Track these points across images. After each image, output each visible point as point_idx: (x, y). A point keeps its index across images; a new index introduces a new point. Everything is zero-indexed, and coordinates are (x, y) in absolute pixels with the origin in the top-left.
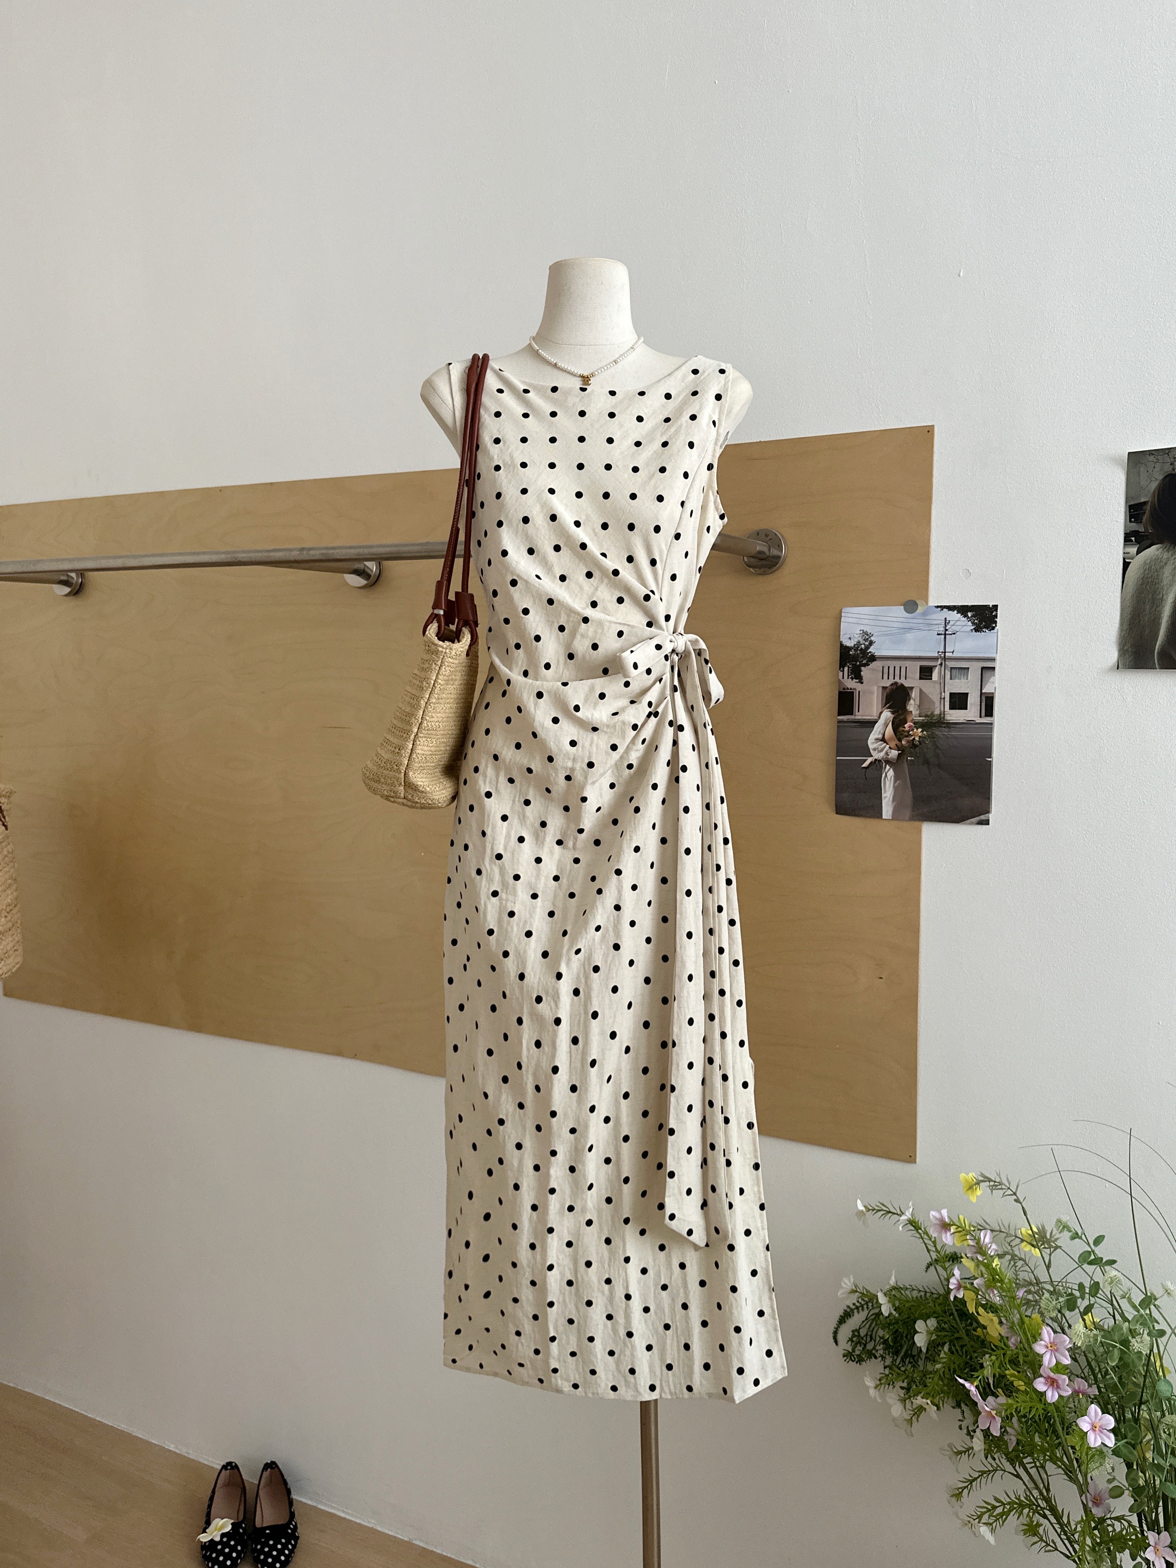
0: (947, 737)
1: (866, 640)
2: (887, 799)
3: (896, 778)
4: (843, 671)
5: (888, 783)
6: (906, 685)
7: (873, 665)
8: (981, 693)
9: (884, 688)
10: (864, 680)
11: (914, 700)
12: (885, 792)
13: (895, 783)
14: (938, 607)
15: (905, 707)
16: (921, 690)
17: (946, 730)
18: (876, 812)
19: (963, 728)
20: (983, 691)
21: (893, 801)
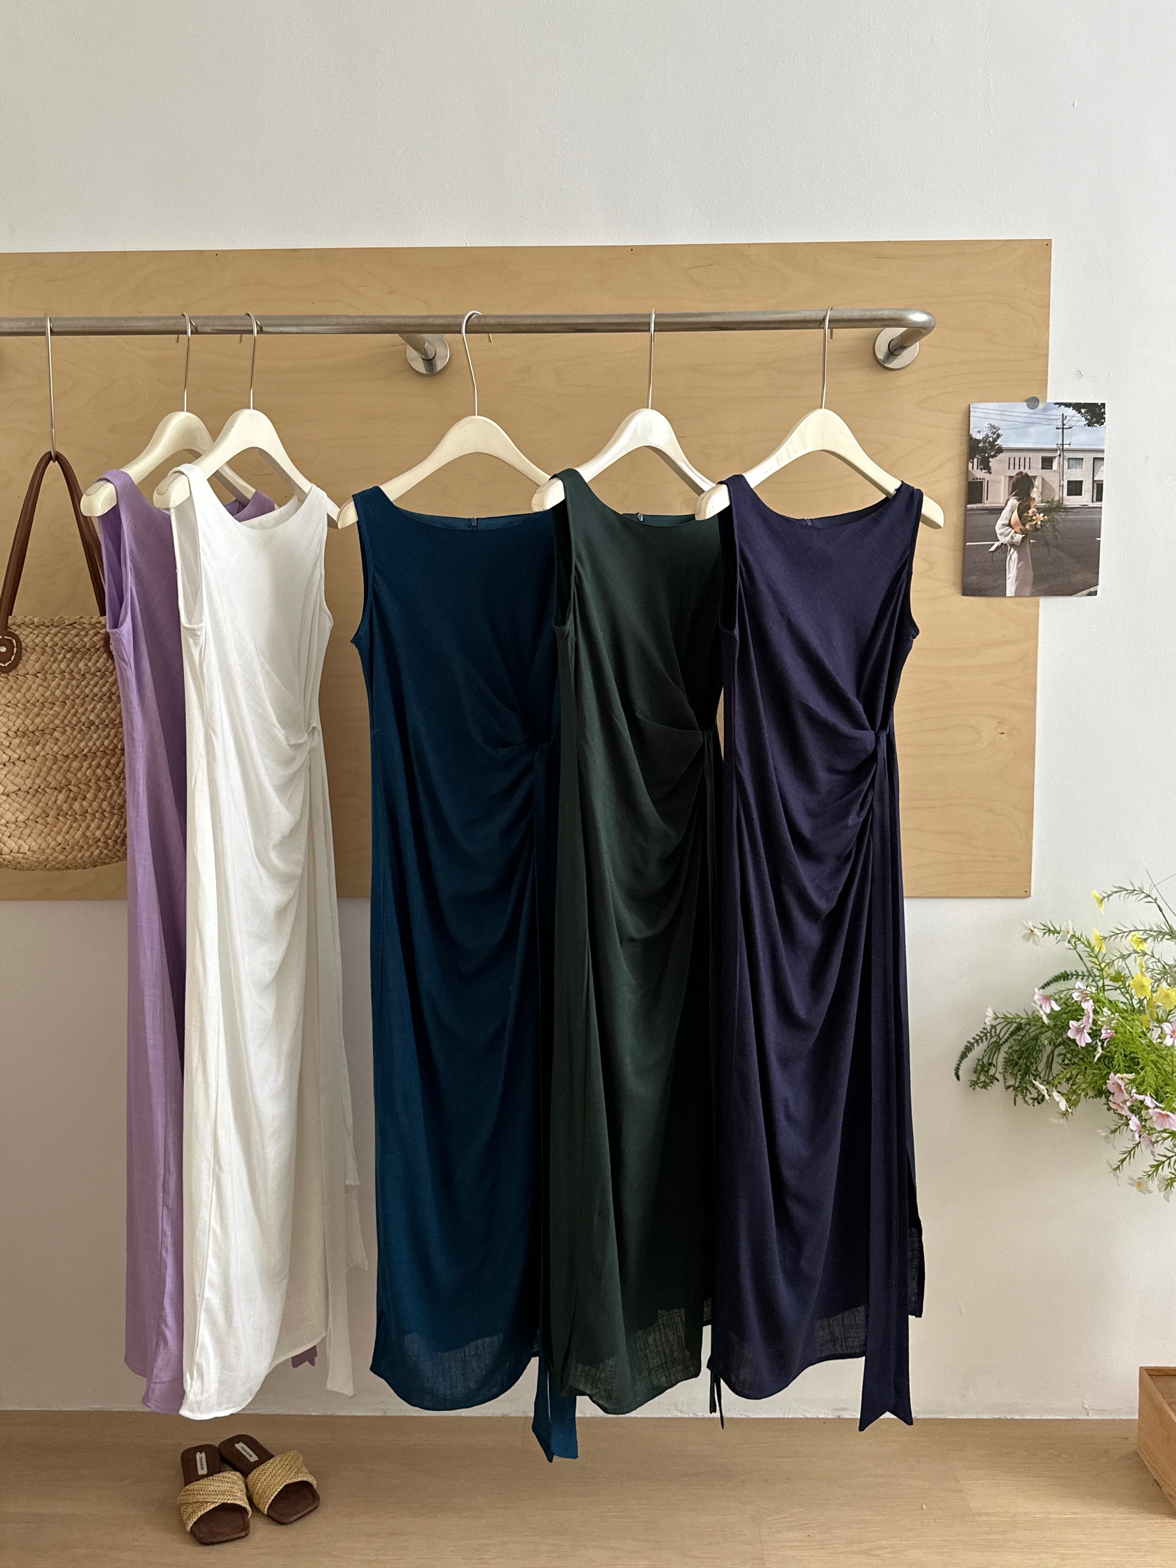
0: (1065, 521)
1: (994, 433)
2: (1010, 580)
3: (1019, 560)
4: (973, 462)
5: (1012, 564)
6: (1030, 475)
7: (1000, 456)
8: (1094, 481)
9: (1011, 477)
10: (993, 470)
11: (1037, 487)
12: (1009, 573)
13: (1018, 564)
14: (1056, 404)
15: (1029, 495)
16: (1043, 479)
17: (1065, 513)
18: (1001, 592)
19: (1078, 512)
20: (1095, 479)
21: (1016, 580)
